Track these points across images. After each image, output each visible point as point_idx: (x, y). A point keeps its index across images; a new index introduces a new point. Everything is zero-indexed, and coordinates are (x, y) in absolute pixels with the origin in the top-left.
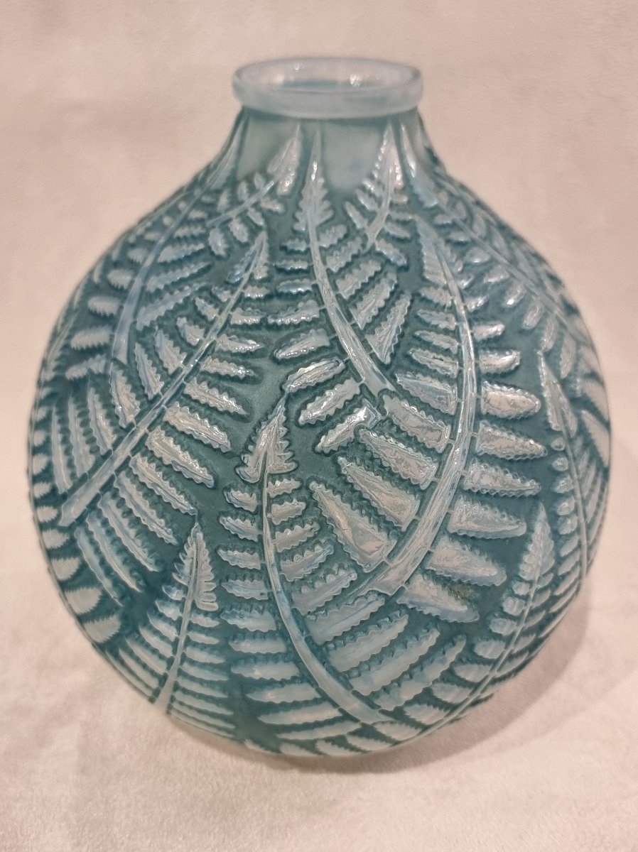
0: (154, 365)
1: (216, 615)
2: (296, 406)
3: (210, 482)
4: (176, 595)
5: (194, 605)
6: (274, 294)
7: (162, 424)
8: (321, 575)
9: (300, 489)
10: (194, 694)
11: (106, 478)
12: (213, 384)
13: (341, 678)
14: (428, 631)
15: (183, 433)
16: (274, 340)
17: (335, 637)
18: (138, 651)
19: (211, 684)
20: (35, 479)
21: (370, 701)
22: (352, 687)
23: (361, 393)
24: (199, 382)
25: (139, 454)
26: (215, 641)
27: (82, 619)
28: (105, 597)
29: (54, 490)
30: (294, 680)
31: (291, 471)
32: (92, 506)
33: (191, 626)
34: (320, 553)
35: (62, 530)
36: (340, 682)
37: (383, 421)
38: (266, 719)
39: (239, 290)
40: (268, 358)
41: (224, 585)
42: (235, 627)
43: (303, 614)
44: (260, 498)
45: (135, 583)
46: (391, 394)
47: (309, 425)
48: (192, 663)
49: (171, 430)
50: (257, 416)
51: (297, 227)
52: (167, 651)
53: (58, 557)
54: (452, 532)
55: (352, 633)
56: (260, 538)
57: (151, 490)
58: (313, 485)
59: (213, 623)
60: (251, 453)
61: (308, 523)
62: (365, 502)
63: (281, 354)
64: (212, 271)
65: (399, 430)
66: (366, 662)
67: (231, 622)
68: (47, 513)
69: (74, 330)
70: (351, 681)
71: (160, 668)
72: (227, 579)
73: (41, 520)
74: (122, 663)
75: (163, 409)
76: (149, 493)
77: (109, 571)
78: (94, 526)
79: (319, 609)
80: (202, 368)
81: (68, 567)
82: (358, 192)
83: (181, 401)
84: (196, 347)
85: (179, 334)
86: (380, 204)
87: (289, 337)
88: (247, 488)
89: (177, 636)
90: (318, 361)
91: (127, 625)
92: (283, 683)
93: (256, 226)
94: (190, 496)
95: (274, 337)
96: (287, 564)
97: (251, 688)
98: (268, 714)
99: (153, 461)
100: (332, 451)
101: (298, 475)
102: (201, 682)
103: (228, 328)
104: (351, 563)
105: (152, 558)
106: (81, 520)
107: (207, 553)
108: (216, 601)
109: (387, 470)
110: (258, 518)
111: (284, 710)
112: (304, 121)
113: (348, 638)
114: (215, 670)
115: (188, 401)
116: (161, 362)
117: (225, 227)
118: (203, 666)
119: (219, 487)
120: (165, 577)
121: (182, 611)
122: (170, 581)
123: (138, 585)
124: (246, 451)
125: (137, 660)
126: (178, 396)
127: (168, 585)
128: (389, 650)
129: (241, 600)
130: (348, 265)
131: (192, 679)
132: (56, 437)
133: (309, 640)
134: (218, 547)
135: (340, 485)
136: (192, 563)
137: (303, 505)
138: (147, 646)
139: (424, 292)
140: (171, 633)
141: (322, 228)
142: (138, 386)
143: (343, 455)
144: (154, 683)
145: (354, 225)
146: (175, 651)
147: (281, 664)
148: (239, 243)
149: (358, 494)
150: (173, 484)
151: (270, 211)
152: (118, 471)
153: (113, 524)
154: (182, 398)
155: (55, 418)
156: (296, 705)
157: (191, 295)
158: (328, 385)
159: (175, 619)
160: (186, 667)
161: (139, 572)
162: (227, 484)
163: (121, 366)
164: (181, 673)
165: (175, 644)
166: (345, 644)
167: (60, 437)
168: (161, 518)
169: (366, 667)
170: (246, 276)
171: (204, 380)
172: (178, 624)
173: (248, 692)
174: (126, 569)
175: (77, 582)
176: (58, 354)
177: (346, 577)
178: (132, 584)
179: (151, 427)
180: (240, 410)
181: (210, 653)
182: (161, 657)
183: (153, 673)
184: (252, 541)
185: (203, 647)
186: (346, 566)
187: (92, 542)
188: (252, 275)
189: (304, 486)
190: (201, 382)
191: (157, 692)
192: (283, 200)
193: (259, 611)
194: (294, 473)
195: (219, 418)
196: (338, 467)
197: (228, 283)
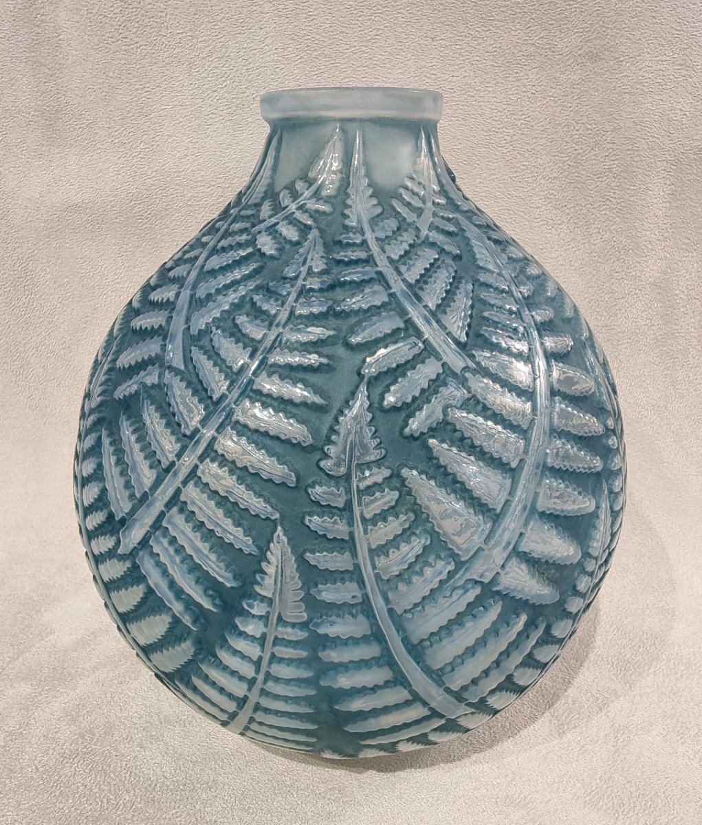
0: (215, 365)
1: (304, 625)
2: (379, 390)
3: (292, 480)
4: (258, 609)
5: (280, 618)
6: (337, 283)
7: (232, 424)
8: (417, 568)
9: (391, 477)
10: (277, 713)
11: (170, 492)
12: (284, 376)
13: (434, 676)
14: (518, 617)
15: (257, 431)
16: (344, 328)
17: (432, 634)
18: (215, 674)
19: (296, 700)
20: (87, 511)
21: (459, 696)
22: (444, 684)
23: (444, 372)
24: (270, 375)
25: (208, 460)
26: (304, 654)
27: (146, 651)
28: (176, 621)
29: (111, 516)
30: (387, 684)
31: (379, 459)
32: (157, 525)
33: (277, 641)
34: (417, 544)
35: (122, 558)
36: (433, 679)
37: (469, 399)
38: (351, 729)
39: (300, 282)
40: (340, 345)
41: (313, 591)
42: (326, 635)
43: (399, 613)
44: (348, 491)
45: (210, 602)
46: (474, 372)
47: (394, 409)
48: (277, 680)
49: (243, 430)
50: (337, 405)
51: (347, 222)
52: (248, 670)
53: (118, 589)
54: (541, 510)
55: (447, 629)
56: (351, 535)
57: (226, 497)
58: (405, 472)
59: (301, 635)
60: (334, 443)
61: (402, 513)
62: (458, 485)
63: (354, 340)
64: (265, 271)
65: (485, 408)
66: (459, 656)
67: (321, 631)
68: (103, 544)
69: (118, 353)
70: (444, 678)
71: (239, 689)
72: (316, 585)
73: (96, 552)
74: (195, 689)
75: (232, 408)
76: (223, 501)
77: (179, 593)
78: (160, 546)
79: (416, 605)
80: (271, 360)
81: (130, 598)
82: (402, 191)
83: (250, 398)
84: (260, 342)
85: (240, 331)
86: (424, 202)
87: (359, 323)
88: (333, 483)
89: (260, 653)
90: (396, 342)
91: (201, 649)
92: (375, 689)
93: (305, 225)
94: (269, 499)
95: (344, 325)
96: (381, 561)
97: (339, 699)
98: (356, 723)
99: (225, 466)
100: (422, 434)
101: (386, 464)
102: (286, 699)
103: (292, 319)
104: (448, 552)
105: (229, 572)
106: (144, 543)
107: (294, 558)
108: (305, 611)
109: (478, 449)
110: (346, 514)
111: (373, 717)
112: (344, 121)
113: (443, 633)
114: (302, 685)
115: (258, 397)
116: (224, 361)
117: (272, 230)
118: (288, 682)
119: (301, 486)
120: (246, 590)
121: (266, 626)
122: (250, 594)
123: (214, 605)
124: (329, 441)
125: (213, 684)
126: (247, 393)
127: (249, 599)
128: (482, 642)
129: (331, 606)
130: (407, 253)
131: (276, 697)
132: (109, 461)
133: (405, 640)
134: (304, 552)
135: (432, 469)
136: (277, 572)
137: (396, 494)
138: (225, 668)
139: (482, 278)
140: (254, 651)
141: (374, 221)
142: (200, 389)
143: (433, 437)
144: (231, 706)
145: (404, 219)
146: (258, 671)
147: (375, 669)
148: (290, 242)
149: (451, 477)
150: (249, 487)
151: (317, 211)
152: (185, 482)
153: (181, 541)
154: (251, 394)
155: (106, 441)
156: (386, 710)
157: (247, 294)
158: (409, 366)
159: (258, 636)
160: (271, 686)
161: (214, 591)
162: (310, 482)
163: (177, 372)
164: (263, 692)
165: (258, 664)
166: (441, 640)
167: (113, 459)
168: (238, 527)
169: (459, 661)
170: (304, 270)
171: (274, 372)
172: (262, 641)
173: (336, 703)
174: (199, 589)
175: (141, 611)
176: (103, 378)
177: (443, 567)
178: (207, 604)
179: (219, 430)
180: (318, 400)
181: (298, 667)
182: (241, 678)
183: (231, 696)
184: (343, 540)
185: (290, 662)
186: (442, 556)
187: (159, 564)
188: (310, 268)
189: (396, 475)
190: (271, 375)
191: (233, 716)
192: (328, 200)
193: (353, 616)
194: (382, 461)
195: (294, 411)
196: (429, 449)
197: (285, 278)
